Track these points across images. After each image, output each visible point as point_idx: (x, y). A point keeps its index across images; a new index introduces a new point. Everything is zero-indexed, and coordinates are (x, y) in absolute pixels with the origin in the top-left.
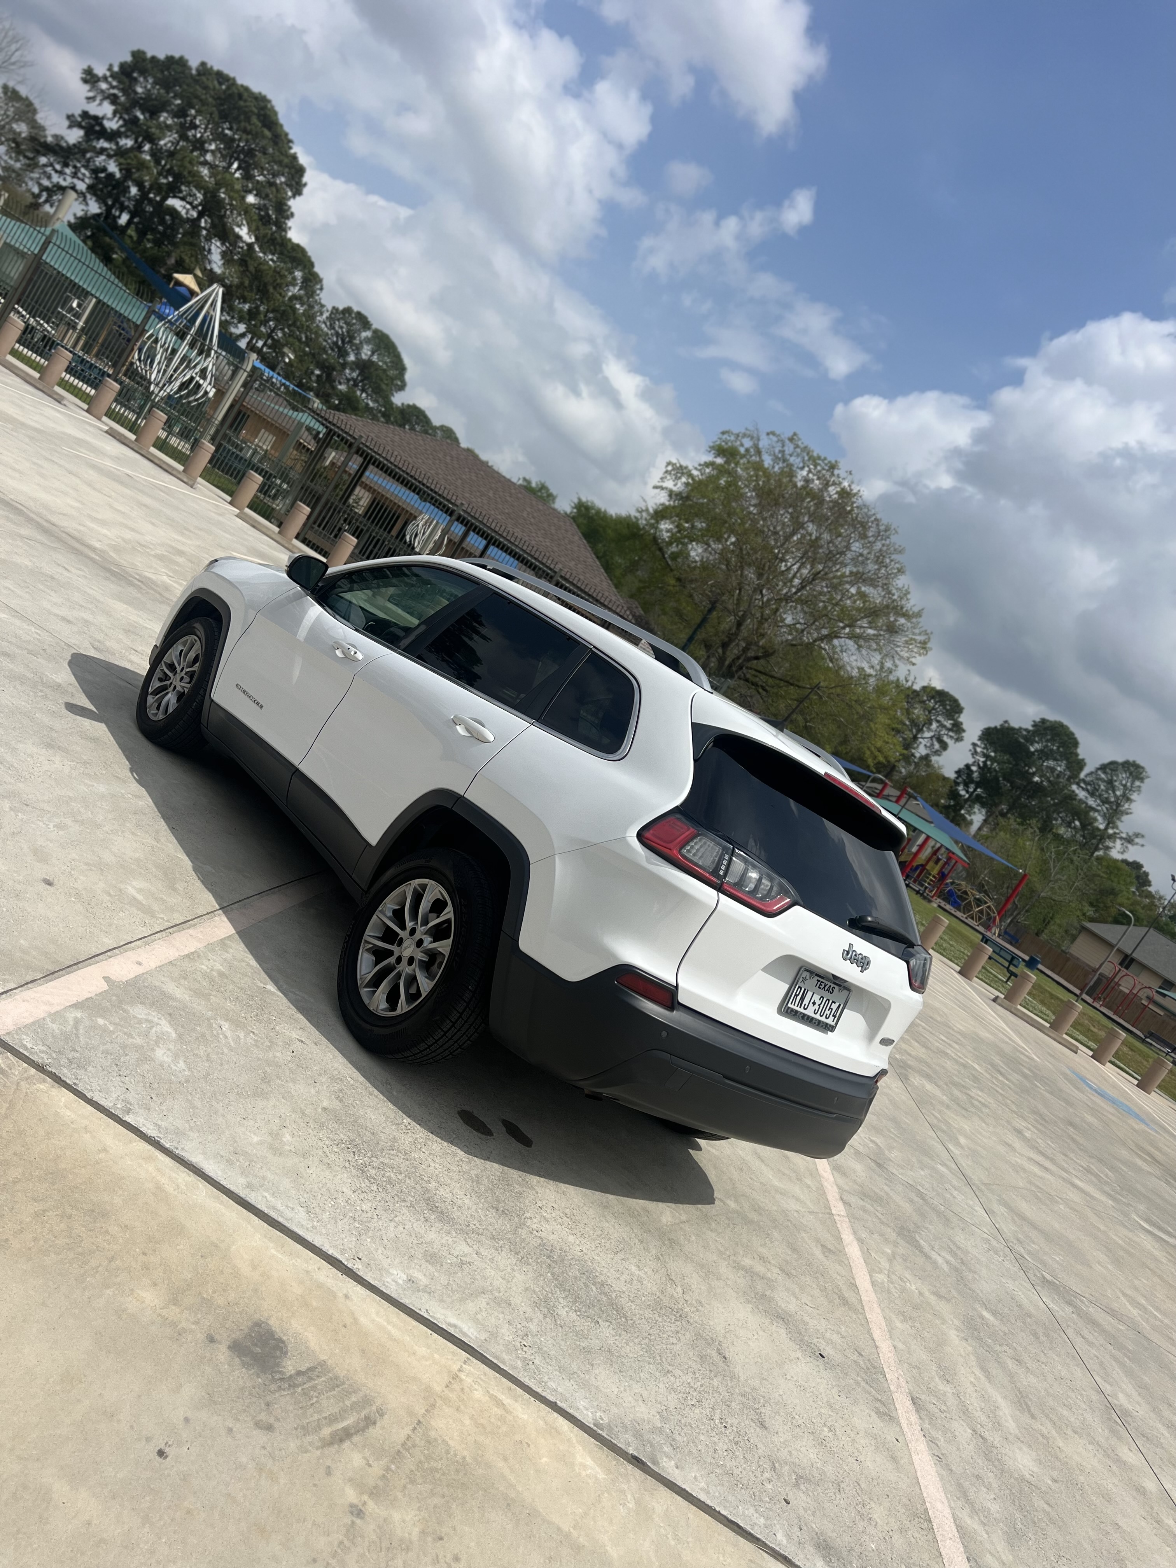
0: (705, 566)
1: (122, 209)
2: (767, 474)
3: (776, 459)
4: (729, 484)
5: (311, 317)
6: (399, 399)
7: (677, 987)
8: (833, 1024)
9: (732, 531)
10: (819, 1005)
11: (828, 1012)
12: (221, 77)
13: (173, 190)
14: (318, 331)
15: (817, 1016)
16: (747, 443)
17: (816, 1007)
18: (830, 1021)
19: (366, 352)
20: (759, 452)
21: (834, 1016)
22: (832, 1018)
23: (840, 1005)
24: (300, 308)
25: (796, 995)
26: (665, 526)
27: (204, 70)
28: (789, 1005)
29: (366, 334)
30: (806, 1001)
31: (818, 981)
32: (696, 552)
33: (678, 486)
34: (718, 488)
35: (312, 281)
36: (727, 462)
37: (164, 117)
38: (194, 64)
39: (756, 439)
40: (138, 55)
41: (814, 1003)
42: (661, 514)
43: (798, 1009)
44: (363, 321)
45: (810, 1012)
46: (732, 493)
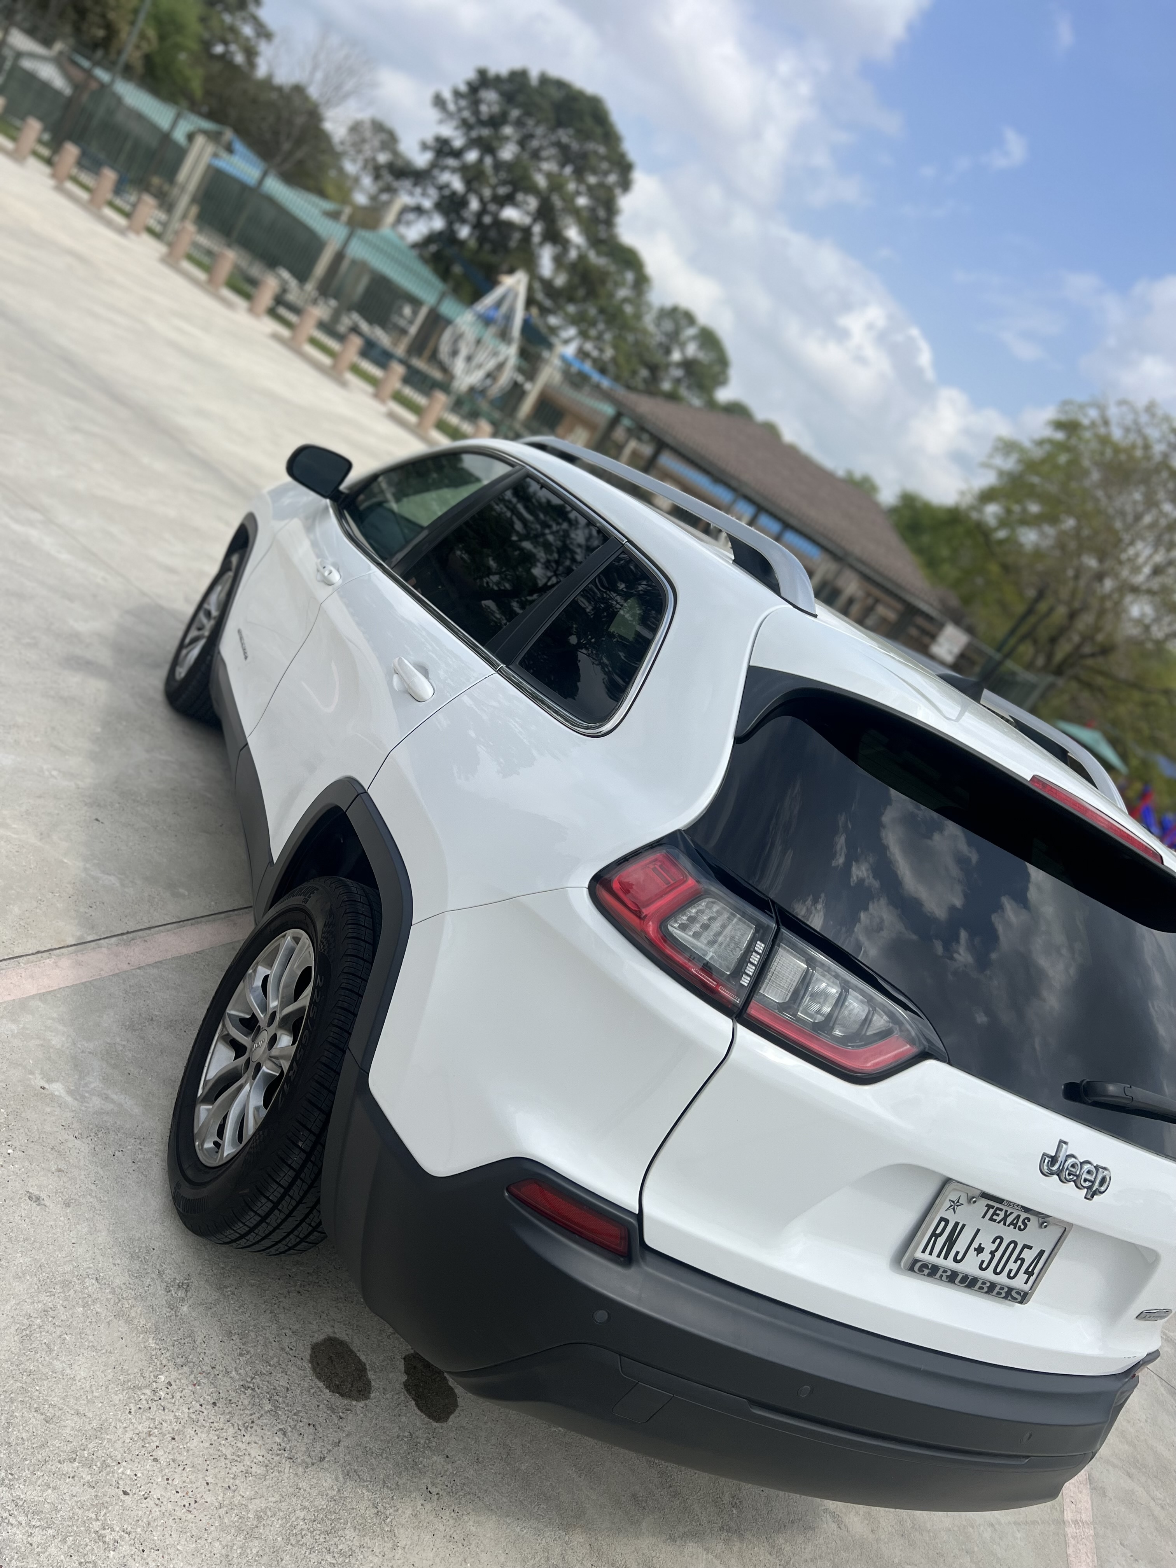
0: (1038, 554)
1: (463, 221)
2: (1117, 450)
3: (1127, 430)
4: (1071, 463)
5: (638, 316)
6: (724, 395)
7: (640, 1216)
8: (1026, 1288)
9: (1070, 512)
10: (993, 1253)
11: (1012, 1266)
12: (560, 84)
13: (509, 200)
14: (645, 332)
15: (989, 1275)
16: (1093, 413)
17: (985, 1256)
18: (1019, 1282)
19: (692, 350)
20: (1106, 423)
21: (1029, 1273)
22: (1022, 1276)
23: (1041, 1253)
24: (628, 309)
25: (935, 1235)
26: (992, 511)
27: (544, 80)
28: (919, 1255)
29: (691, 332)
30: (960, 1246)
31: (989, 1207)
32: (1029, 537)
33: (1009, 464)
34: (1056, 467)
35: (642, 281)
36: (1069, 437)
37: (508, 130)
38: (534, 74)
39: (1102, 408)
40: (482, 73)
41: (980, 1250)
42: (987, 496)
43: (940, 1261)
44: (689, 318)
45: (970, 1266)
46: (1074, 469)
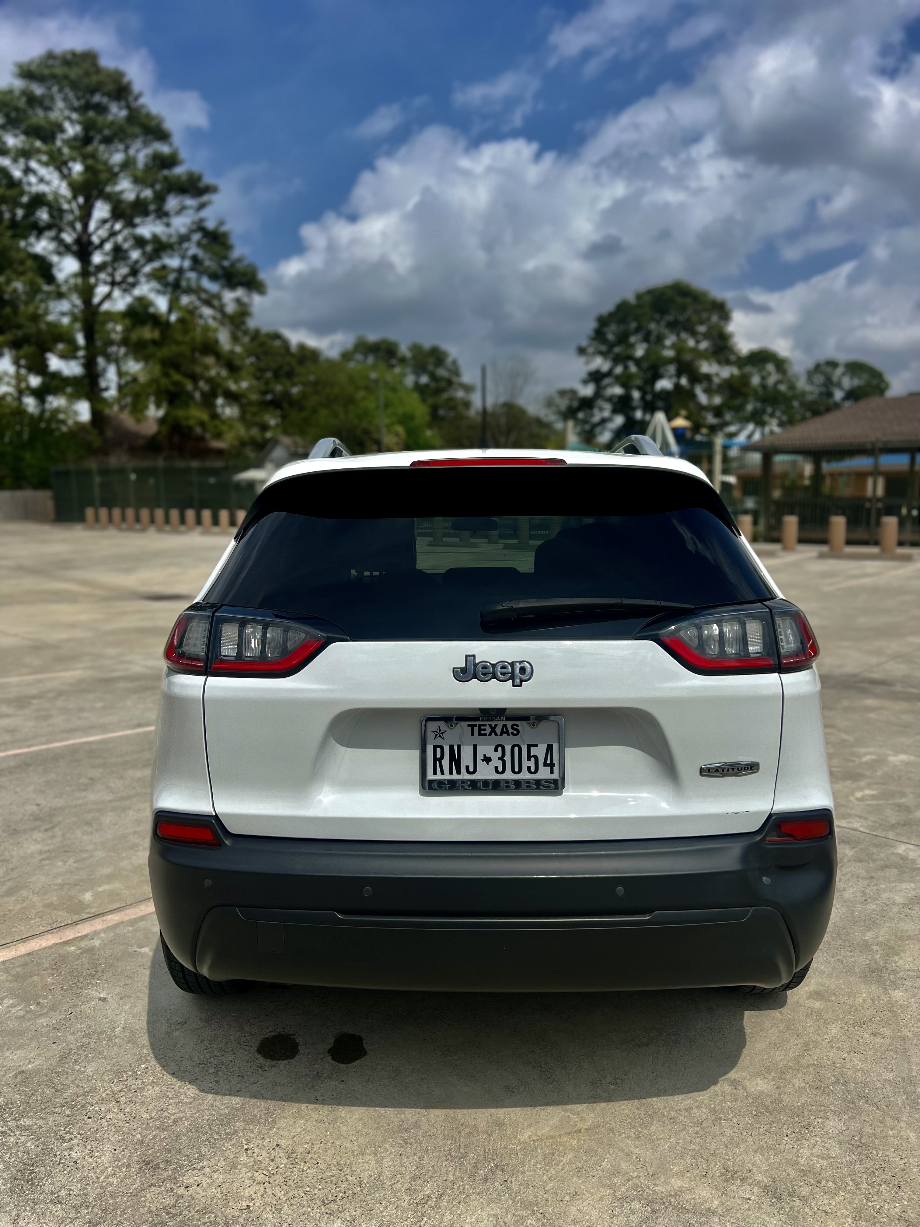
1: (635, 409)
7: (217, 816)
8: (556, 776)
10: (502, 759)
11: (528, 763)
15: (508, 775)
17: (496, 763)
18: (544, 773)
19: (847, 383)
21: (549, 765)
22: (544, 769)
23: (550, 748)
24: (782, 388)
25: (437, 758)
27: (639, 297)
28: (431, 777)
29: (839, 371)
30: (466, 762)
35: (781, 364)
37: (633, 339)
38: (631, 298)
40: (600, 319)
41: (487, 760)
43: (455, 776)
44: (833, 364)
